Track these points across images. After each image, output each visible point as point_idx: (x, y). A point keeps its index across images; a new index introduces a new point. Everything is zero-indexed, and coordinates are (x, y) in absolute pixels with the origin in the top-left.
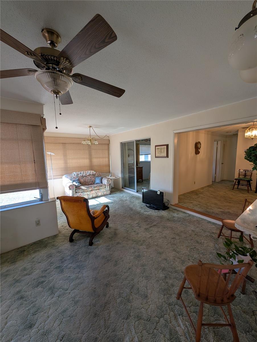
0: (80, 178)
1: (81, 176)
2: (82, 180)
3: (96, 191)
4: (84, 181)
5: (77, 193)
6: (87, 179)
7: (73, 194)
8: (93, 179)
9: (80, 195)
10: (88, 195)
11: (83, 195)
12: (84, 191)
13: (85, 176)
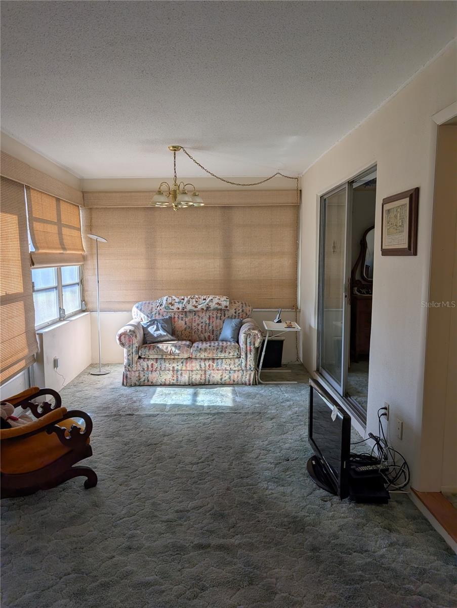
1: (179, 308)
3: (205, 365)
4: (186, 326)
5: (142, 359)
6: (197, 322)
7: (128, 359)
8: (216, 323)
9: (150, 367)
10: (175, 372)
11: (161, 369)
12: (164, 357)
13: (194, 313)
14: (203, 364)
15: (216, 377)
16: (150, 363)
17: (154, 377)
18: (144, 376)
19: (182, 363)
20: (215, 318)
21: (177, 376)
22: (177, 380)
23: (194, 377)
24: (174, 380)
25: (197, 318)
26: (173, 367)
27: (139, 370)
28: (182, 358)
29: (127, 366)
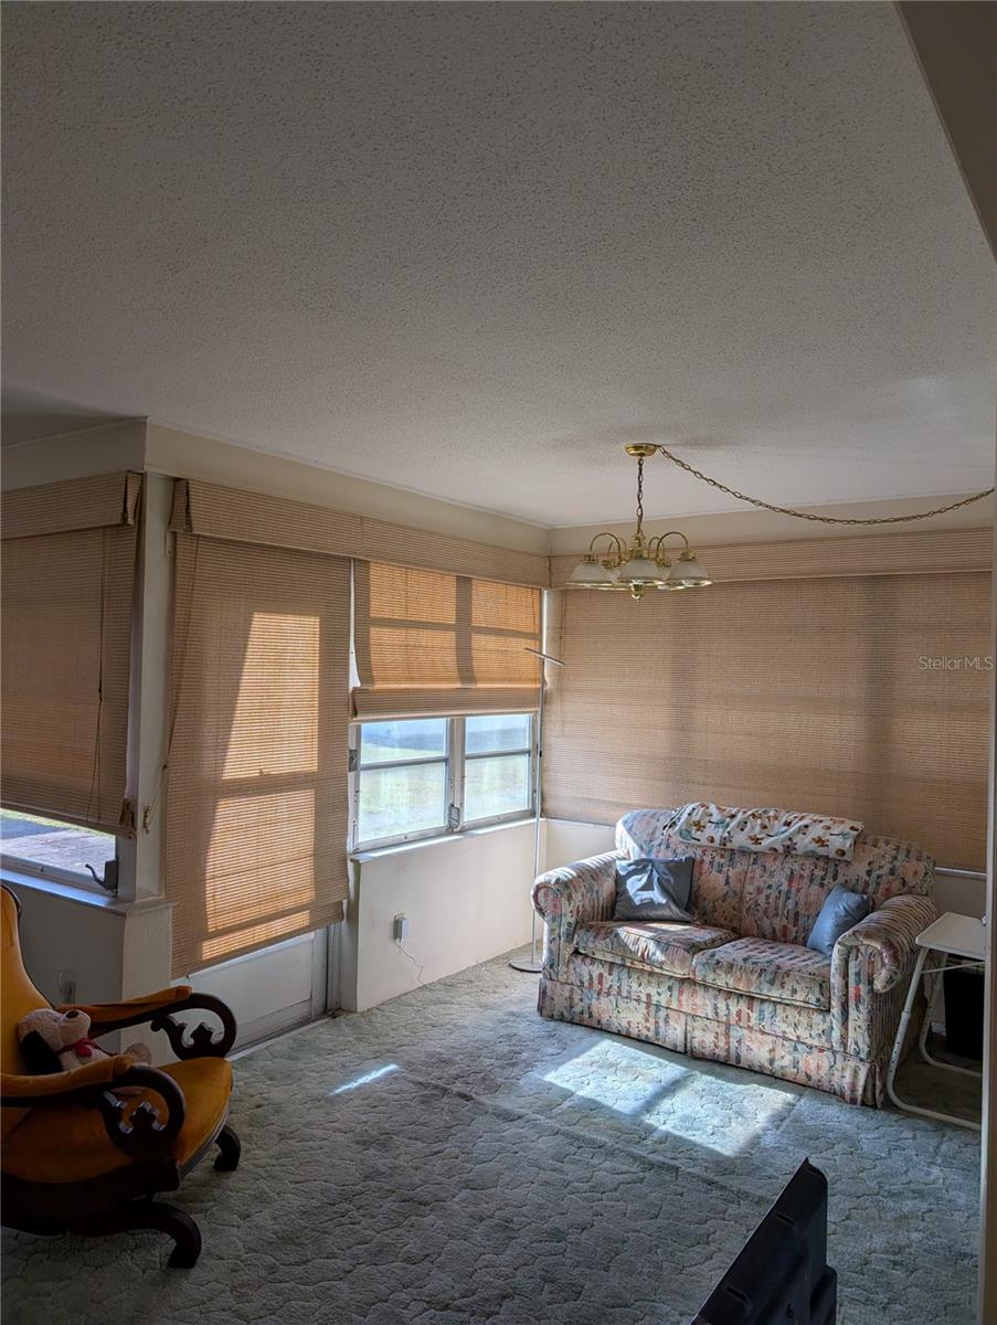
0: (707, 859)
1: (712, 840)
2: (714, 880)
3: (728, 1008)
4: (726, 888)
5: (581, 957)
6: (756, 884)
7: (550, 950)
8: (807, 895)
9: (596, 982)
10: (653, 1008)
11: (619, 993)
12: (627, 963)
13: (753, 856)
14: (722, 1006)
15: (757, 1050)
16: (597, 970)
17: (604, 1008)
18: (581, 1000)
19: (670, 989)
20: (807, 880)
21: (657, 1023)
22: (657, 1033)
23: (697, 1033)
24: (648, 1029)
25: (759, 871)
26: (649, 996)
27: (572, 984)
28: (671, 977)
29: (548, 967)
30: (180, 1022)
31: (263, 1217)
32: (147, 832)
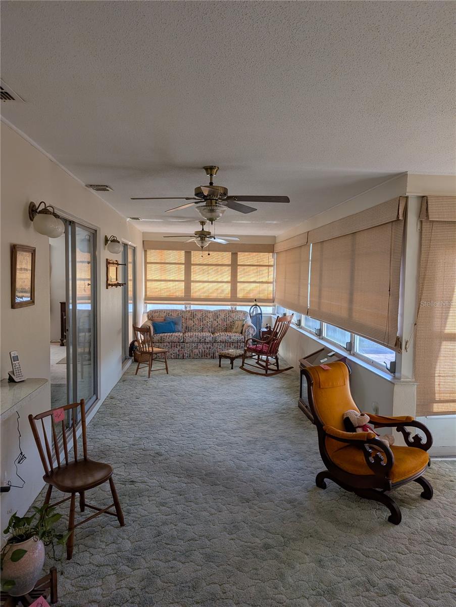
30: (409, 431)
31: (434, 521)
32: (407, 351)
